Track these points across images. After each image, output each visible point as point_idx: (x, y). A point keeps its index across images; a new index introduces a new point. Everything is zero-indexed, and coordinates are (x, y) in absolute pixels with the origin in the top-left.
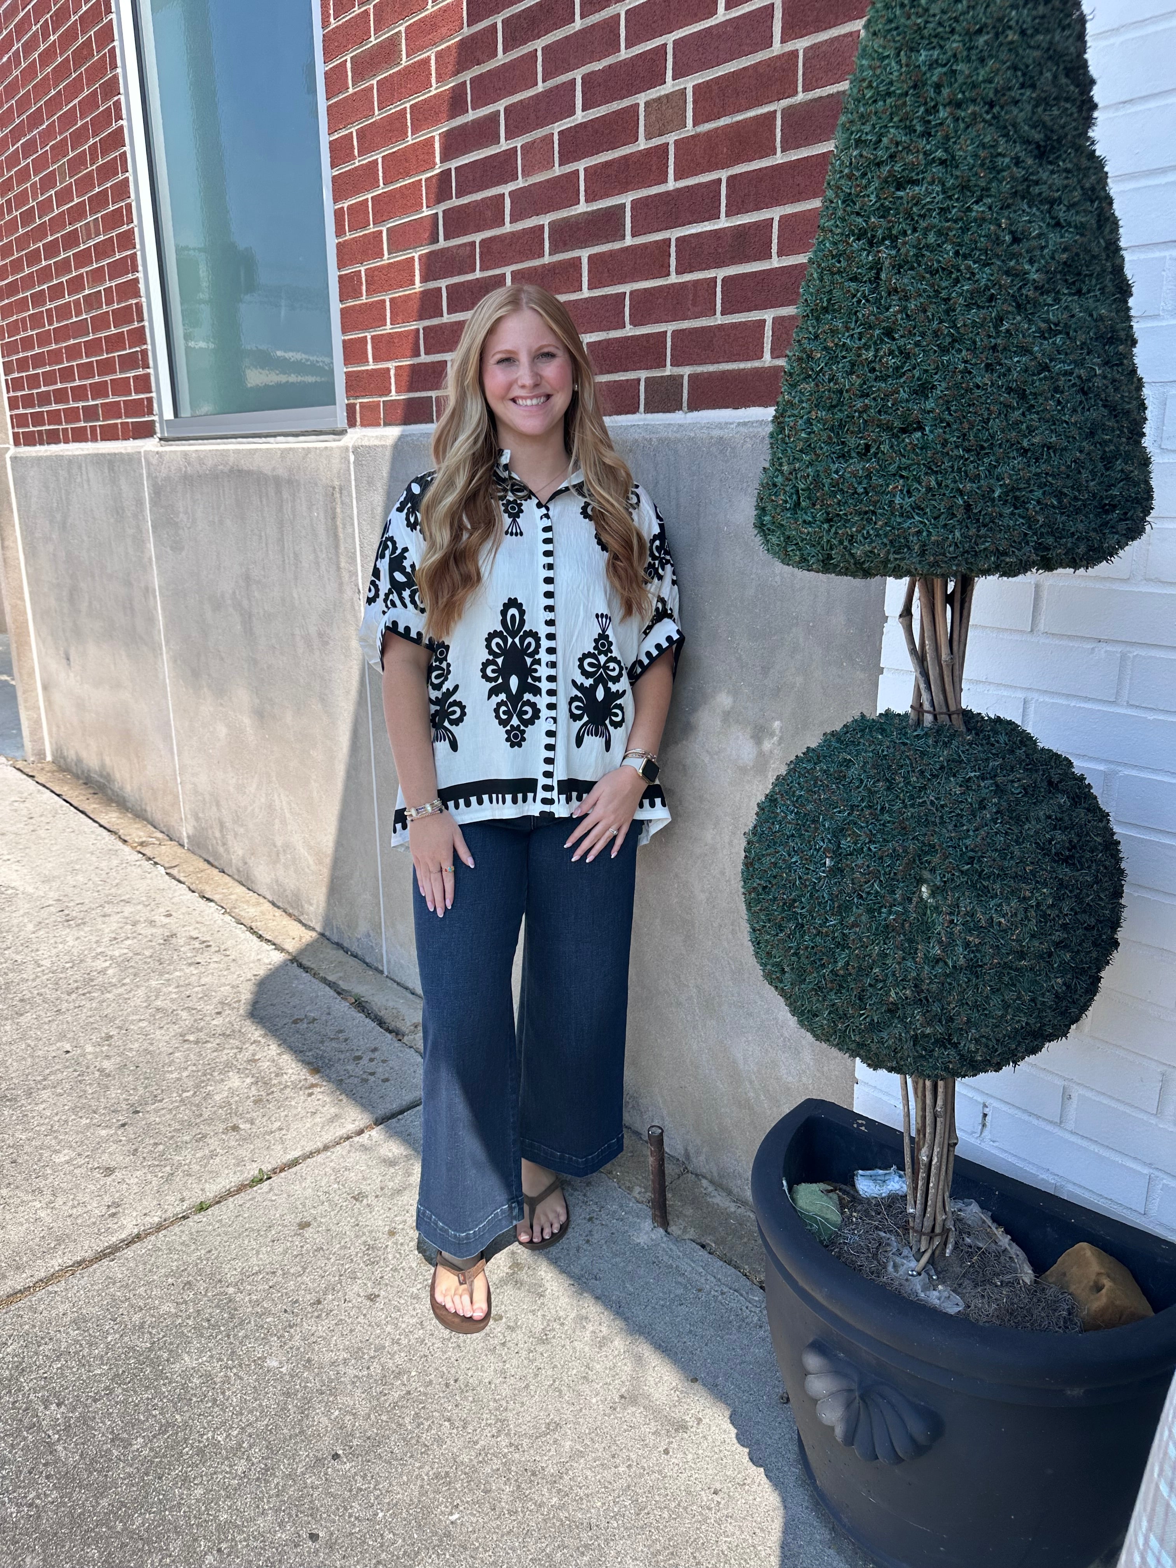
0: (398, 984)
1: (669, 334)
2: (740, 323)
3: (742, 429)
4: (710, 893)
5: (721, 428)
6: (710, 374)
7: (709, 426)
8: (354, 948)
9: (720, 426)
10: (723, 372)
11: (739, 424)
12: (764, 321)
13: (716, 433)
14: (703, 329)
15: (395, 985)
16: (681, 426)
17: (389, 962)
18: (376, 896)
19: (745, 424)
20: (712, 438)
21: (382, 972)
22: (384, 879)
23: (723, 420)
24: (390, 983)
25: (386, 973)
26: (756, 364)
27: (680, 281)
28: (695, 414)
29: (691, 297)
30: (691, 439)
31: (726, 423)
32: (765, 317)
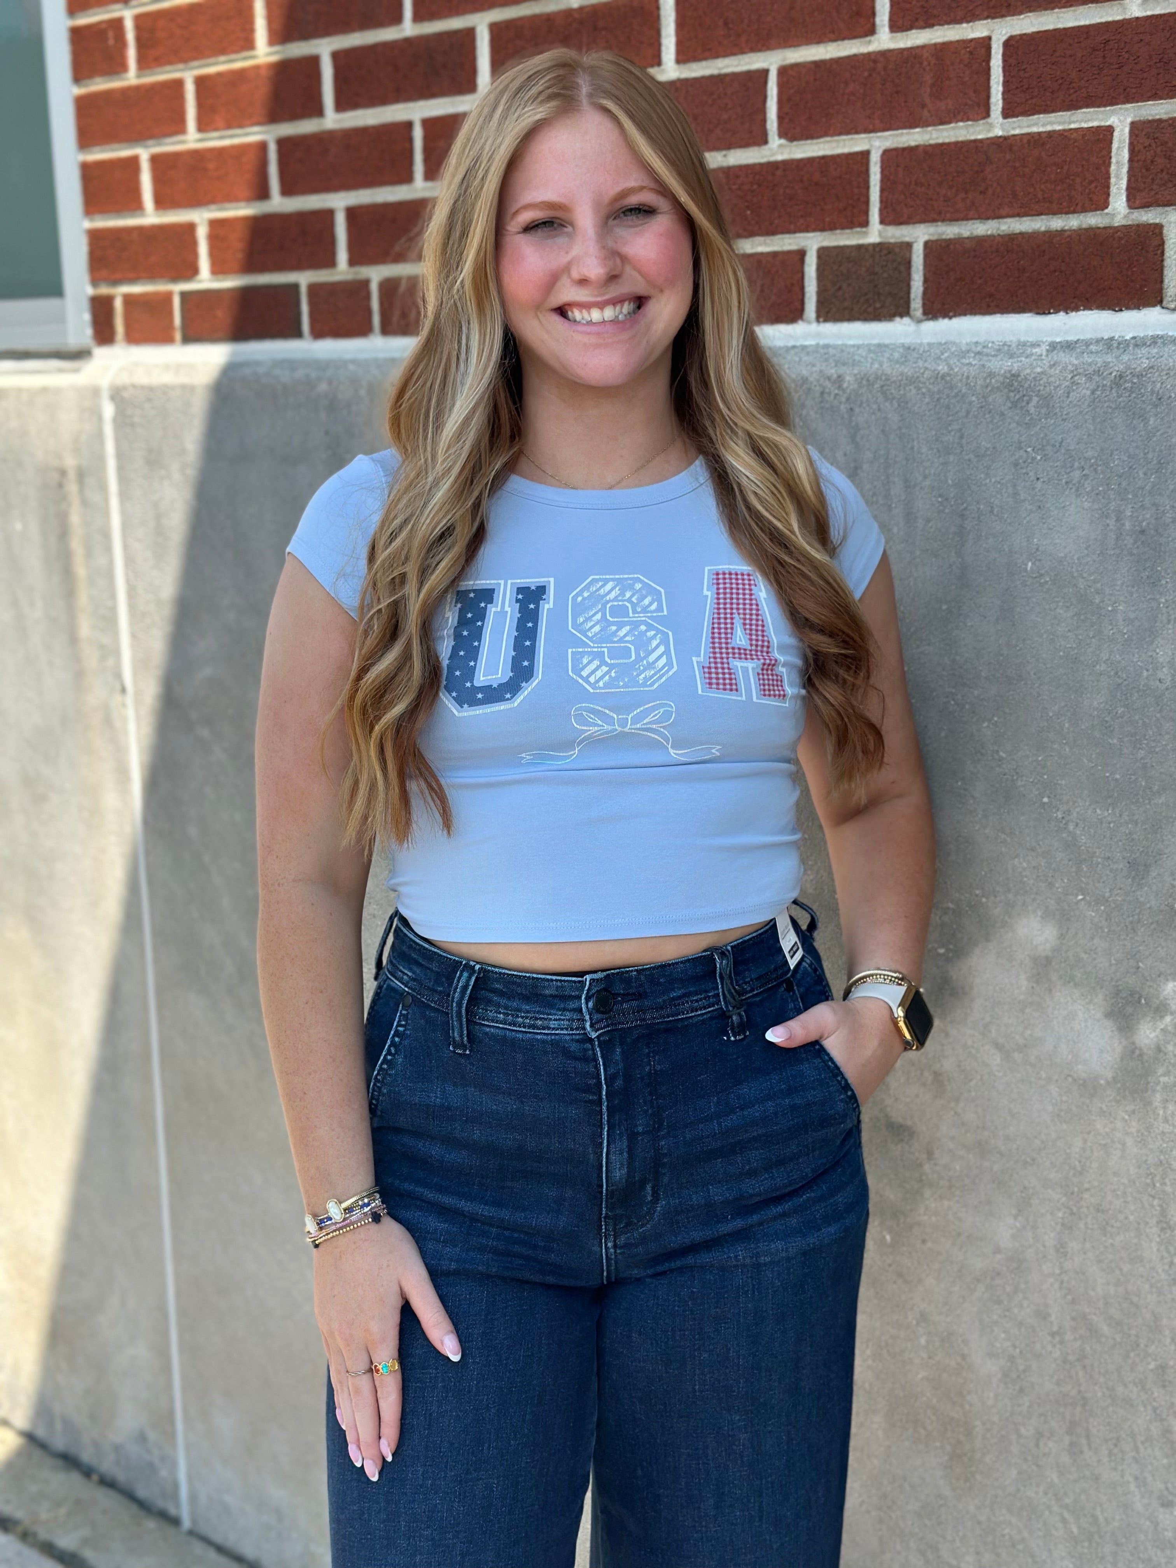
0: (220, 1549)
1: (875, 160)
2: (1050, 134)
3: (1064, 358)
4: (1012, 1359)
5: (1011, 356)
6: (980, 241)
7: (980, 350)
8: (107, 1465)
9: (1006, 350)
10: (1012, 238)
11: (1053, 346)
12: (1110, 130)
13: (1002, 365)
14: (959, 146)
15: (212, 1554)
16: (908, 349)
17: (193, 1498)
18: (163, 1353)
19: (1069, 346)
20: (991, 375)
21: (175, 1522)
22: (182, 1313)
23: (1011, 338)
24: (198, 1548)
25: (187, 1523)
26: (1092, 220)
27: (901, 45)
28: (943, 324)
29: (928, 78)
30: (938, 377)
31: (1024, 344)
32: (1113, 121)
